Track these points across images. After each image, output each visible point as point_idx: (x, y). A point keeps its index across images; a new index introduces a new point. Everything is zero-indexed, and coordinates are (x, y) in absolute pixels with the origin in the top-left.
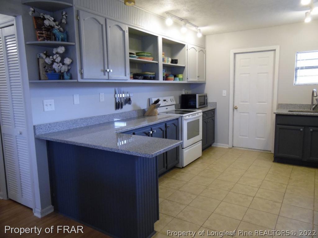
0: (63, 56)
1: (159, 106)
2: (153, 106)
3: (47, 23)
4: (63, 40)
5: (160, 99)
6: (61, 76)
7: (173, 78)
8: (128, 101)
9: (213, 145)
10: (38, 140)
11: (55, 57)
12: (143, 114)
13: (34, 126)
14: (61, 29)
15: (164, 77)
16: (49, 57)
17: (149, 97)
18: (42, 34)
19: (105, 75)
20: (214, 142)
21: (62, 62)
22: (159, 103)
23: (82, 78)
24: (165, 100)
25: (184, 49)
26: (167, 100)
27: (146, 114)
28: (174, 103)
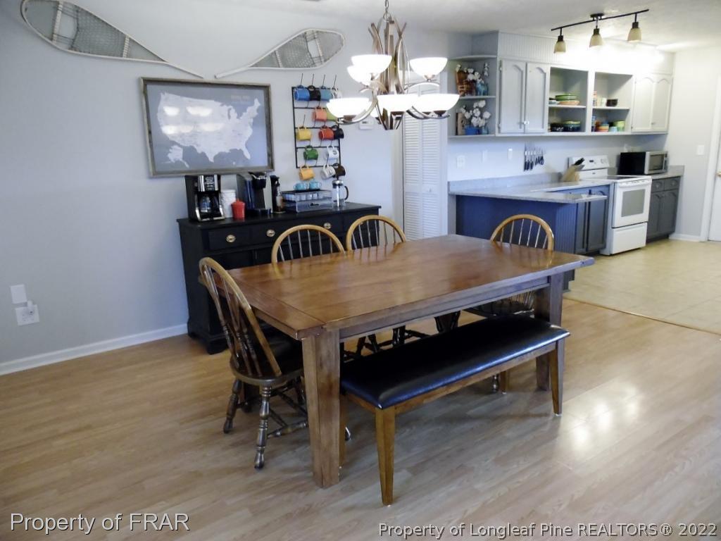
0: (482, 110)
1: (580, 169)
2: (574, 168)
3: (470, 77)
4: (484, 94)
5: (585, 158)
6: (478, 131)
7: (607, 127)
8: (540, 160)
9: (672, 237)
10: (451, 195)
11: (474, 111)
12: (559, 178)
13: (449, 183)
14: (483, 82)
15: (592, 127)
16: (469, 112)
17: (569, 156)
18: (463, 88)
19: (520, 128)
20: (673, 231)
21: (481, 116)
22: (583, 163)
23: (499, 132)
24: (591, 161)
25: (630, 81)
26: (595, 161)
27: (563, 179)
28: (607, 165)
